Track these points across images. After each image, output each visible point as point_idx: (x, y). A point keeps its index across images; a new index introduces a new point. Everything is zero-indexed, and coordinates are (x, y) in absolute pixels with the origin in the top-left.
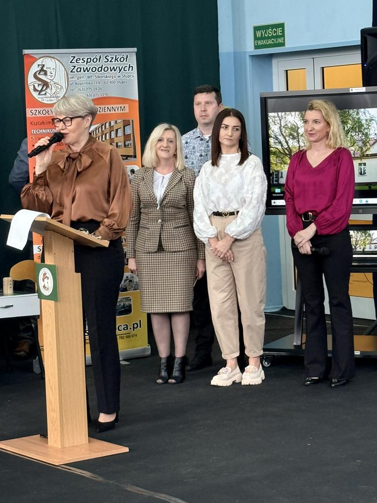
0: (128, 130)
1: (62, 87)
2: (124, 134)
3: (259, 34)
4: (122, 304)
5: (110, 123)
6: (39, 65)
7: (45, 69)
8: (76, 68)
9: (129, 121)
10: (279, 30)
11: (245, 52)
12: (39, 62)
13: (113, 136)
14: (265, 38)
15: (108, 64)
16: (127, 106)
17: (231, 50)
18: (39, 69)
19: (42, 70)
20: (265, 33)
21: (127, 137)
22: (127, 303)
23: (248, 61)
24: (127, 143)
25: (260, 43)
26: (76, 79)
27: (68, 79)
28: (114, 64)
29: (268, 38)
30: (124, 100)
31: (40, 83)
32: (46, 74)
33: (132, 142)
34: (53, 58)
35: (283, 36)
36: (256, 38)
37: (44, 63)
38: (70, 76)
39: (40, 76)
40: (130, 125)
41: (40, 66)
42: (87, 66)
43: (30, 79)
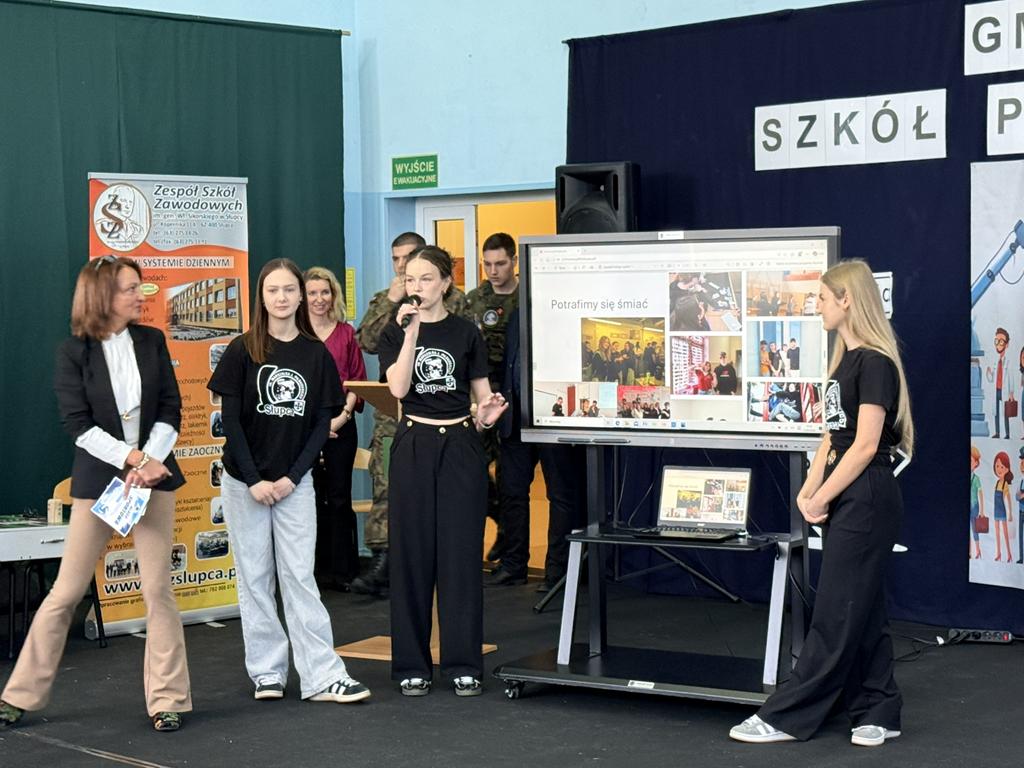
0: (233, 294)
1: (141, 229)
2: (227, 299)
3: (399, 169)
4: (215, 541)
5: (207, 282)
6: (110, 196)
7: (118, 201)
8: (162, 202)
9: (234, 280)
10: (430, 166)
11: (379, 194)
12: (111, 191)
13: (211, 301)
14: (409, 175)
15: (207, 199)
16: (231, 259)
17: (360, 191)
18: (110, 201)
19: (114, 202)
20: (409, 167)
21: (230, 303)
22: (223, 540)
23: (383, 204)
24: (230, 311)
25: (402, 181)
26: (162, 218)
27: (151, 217)
28: (215, 199)
29: (414, 174)
30: (227, 251)
31: (111, 221)
32: (119, 208)
33: (236, 310)
34: (131, 186)
35: (435, 172)
36: (395, 174)
37: (117, 193)
38: (153, 213)
39: (112, 212)
40: (234, 285)
41: (112, 198)
42: (178, 200)
43: (98, 216)
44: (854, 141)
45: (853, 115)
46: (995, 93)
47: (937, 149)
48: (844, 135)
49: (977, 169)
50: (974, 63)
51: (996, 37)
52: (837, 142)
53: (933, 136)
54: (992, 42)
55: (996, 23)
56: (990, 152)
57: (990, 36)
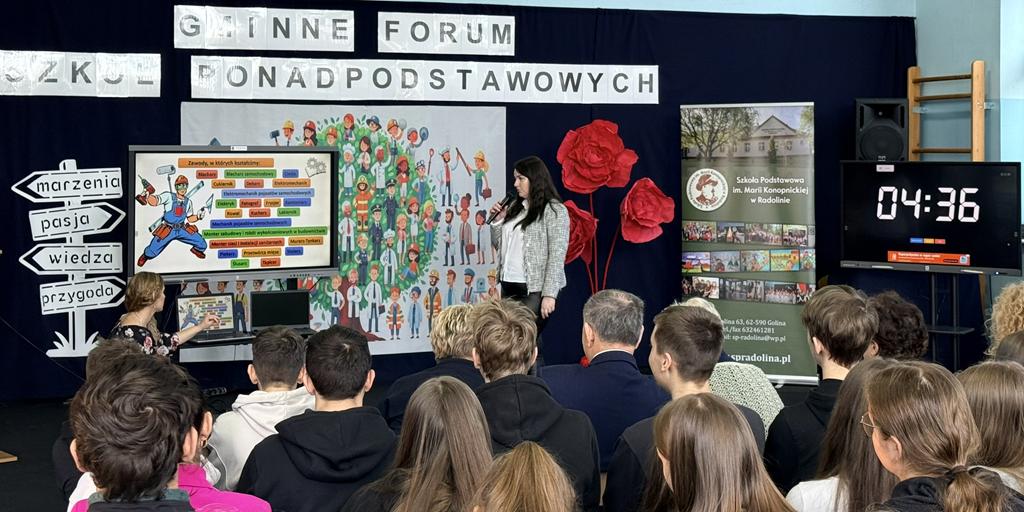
44: (88, 81)
45: (87, 64)
46: (195, 61)
47: (154, 91)
48: (79, 77)
49: (184, 105)
50: (180, 42)
51: (197, 27)
52: (74, 80)
53: (151, 83)
54: (194, 30)
55: (196, 20)
56: (193, 96)
57: (192, 27)
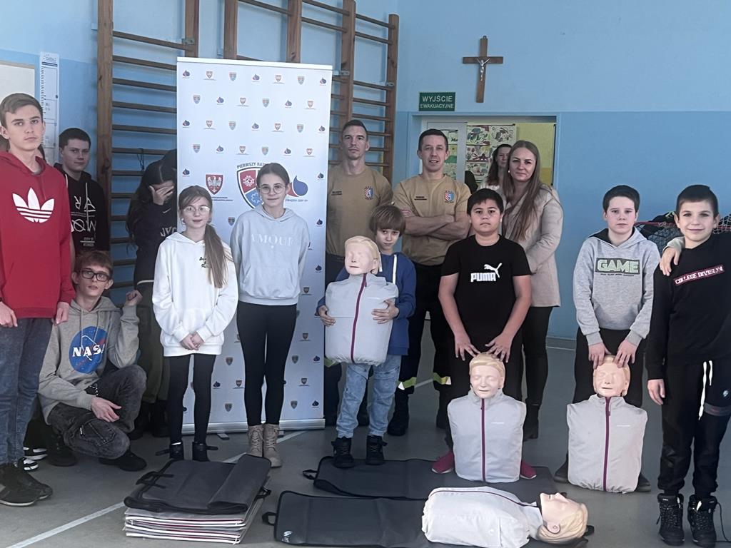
3: (425, 99)
10: (449, 99)
25: (425, 106)
